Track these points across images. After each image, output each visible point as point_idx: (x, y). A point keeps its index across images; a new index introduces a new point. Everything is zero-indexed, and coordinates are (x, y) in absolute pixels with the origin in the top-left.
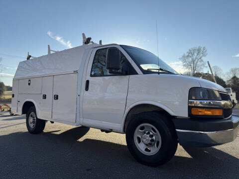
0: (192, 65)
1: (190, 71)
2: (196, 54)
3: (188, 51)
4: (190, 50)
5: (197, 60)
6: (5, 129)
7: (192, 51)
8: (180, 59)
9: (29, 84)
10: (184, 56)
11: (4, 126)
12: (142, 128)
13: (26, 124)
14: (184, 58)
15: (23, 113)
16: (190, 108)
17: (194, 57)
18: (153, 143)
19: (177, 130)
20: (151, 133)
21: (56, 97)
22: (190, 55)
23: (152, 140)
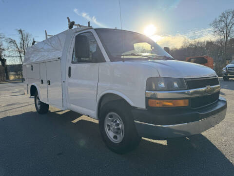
0: (225, 30)
1: (222, 37)
2: (230, 18)
3: (221, 15)
4: (223, 14)
5: (231, 25)
6: (22, 108)
7: (226, 15)
8: (210, 25)
9: (32, 69)
10: (215, 22)
11: (26, 104)
12: (111, 116)
13: (34, 105)
14: (215, 24)
15: (32, 95)
16: (147, 99)
17: (228, 21)
18: (119, 131)
19: (135, 121)
20: (118, 122)
21: (49, 83)
22: (223, 19)
23: (119, 129)
